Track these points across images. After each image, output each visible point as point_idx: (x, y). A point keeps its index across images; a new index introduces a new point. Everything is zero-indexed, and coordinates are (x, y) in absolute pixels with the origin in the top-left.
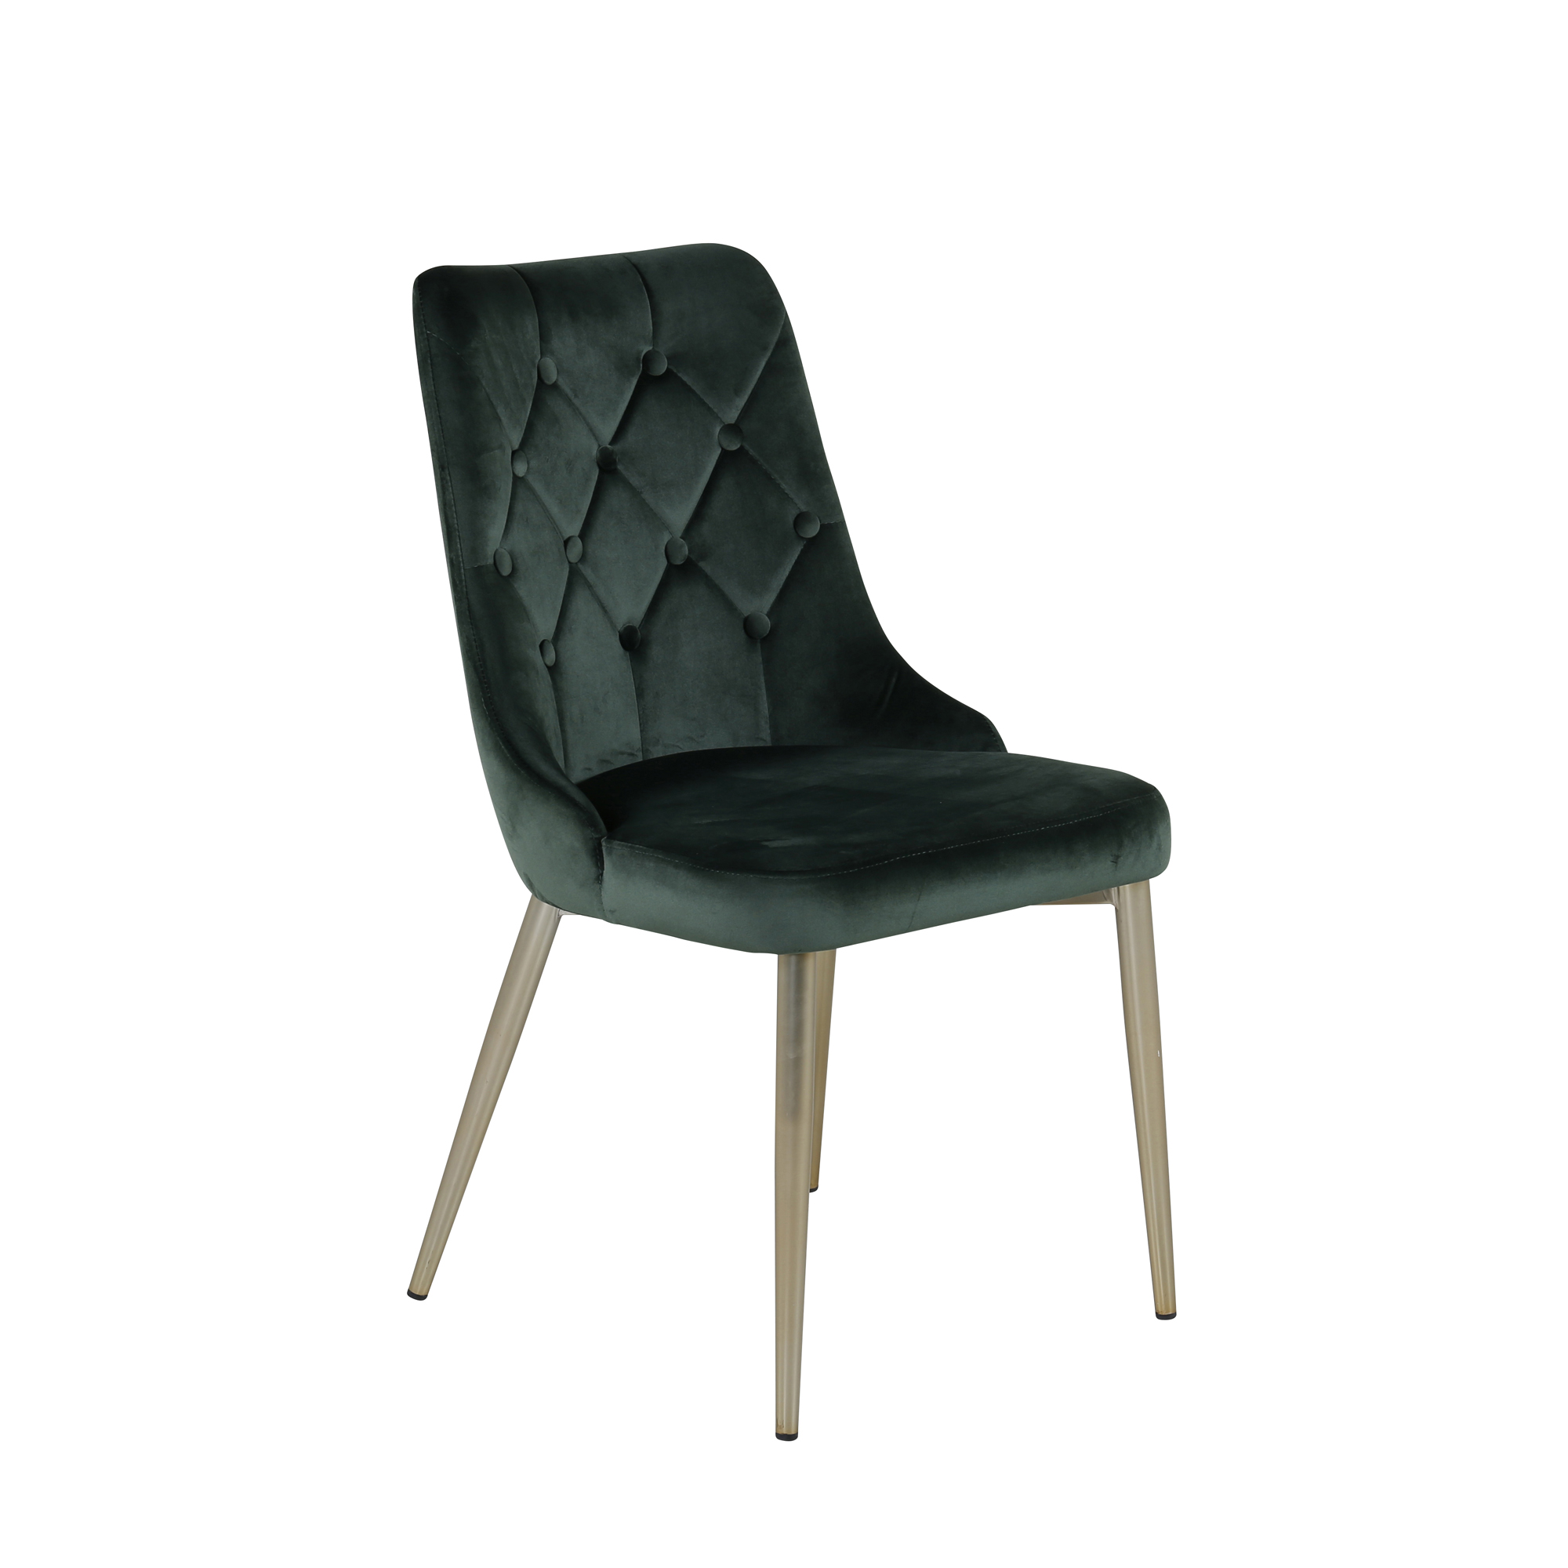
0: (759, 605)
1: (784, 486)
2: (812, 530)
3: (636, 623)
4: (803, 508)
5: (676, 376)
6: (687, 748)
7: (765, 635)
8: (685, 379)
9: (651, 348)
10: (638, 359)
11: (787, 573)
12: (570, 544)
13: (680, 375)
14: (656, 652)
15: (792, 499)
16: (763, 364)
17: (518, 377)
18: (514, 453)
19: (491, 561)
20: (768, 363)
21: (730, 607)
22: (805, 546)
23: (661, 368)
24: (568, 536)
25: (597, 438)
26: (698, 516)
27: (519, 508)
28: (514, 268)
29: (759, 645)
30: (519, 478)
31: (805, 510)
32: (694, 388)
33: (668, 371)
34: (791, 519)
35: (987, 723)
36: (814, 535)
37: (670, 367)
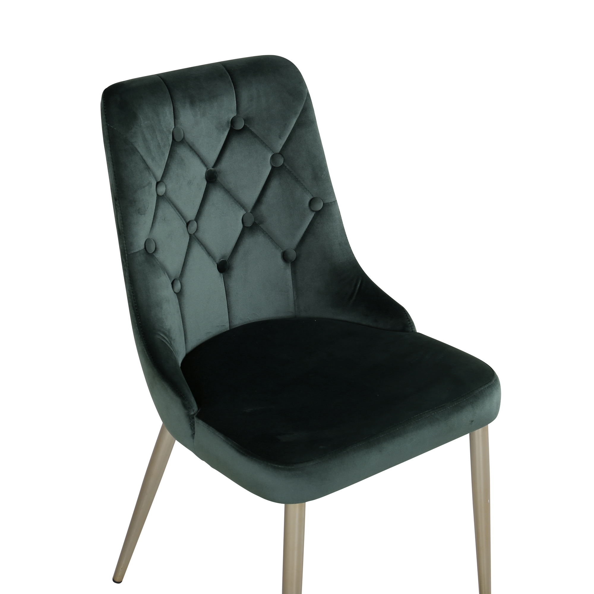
0: (290, 245)
1: (304, 185)
2: (319, 206)
3: (227, 259)
5: (249, 129)
7: (293, 260)
8: (254, 130)
9: (235, 115)
10: (228, 122)
12: (190, 225)
13: (251, 128)
14: (236, 273)
15: (309, 191)
16: (294, 121)
17: (160, 142)
18: (158, 183)
19: (142, 247)
20: (297, 121)
21: (277, 247)
22: (315, 215)
23: (240, 125)
24: (189, 221)
25: (206, 165)
27: (160, 213)
28: (159, 77)
29: (290, 265)
30: (161, 196)
31: (315, 196)
33: (245, 127)
34: (308, 201)
35: (406, 313)
36: (320, 209)
37: (245, 124)
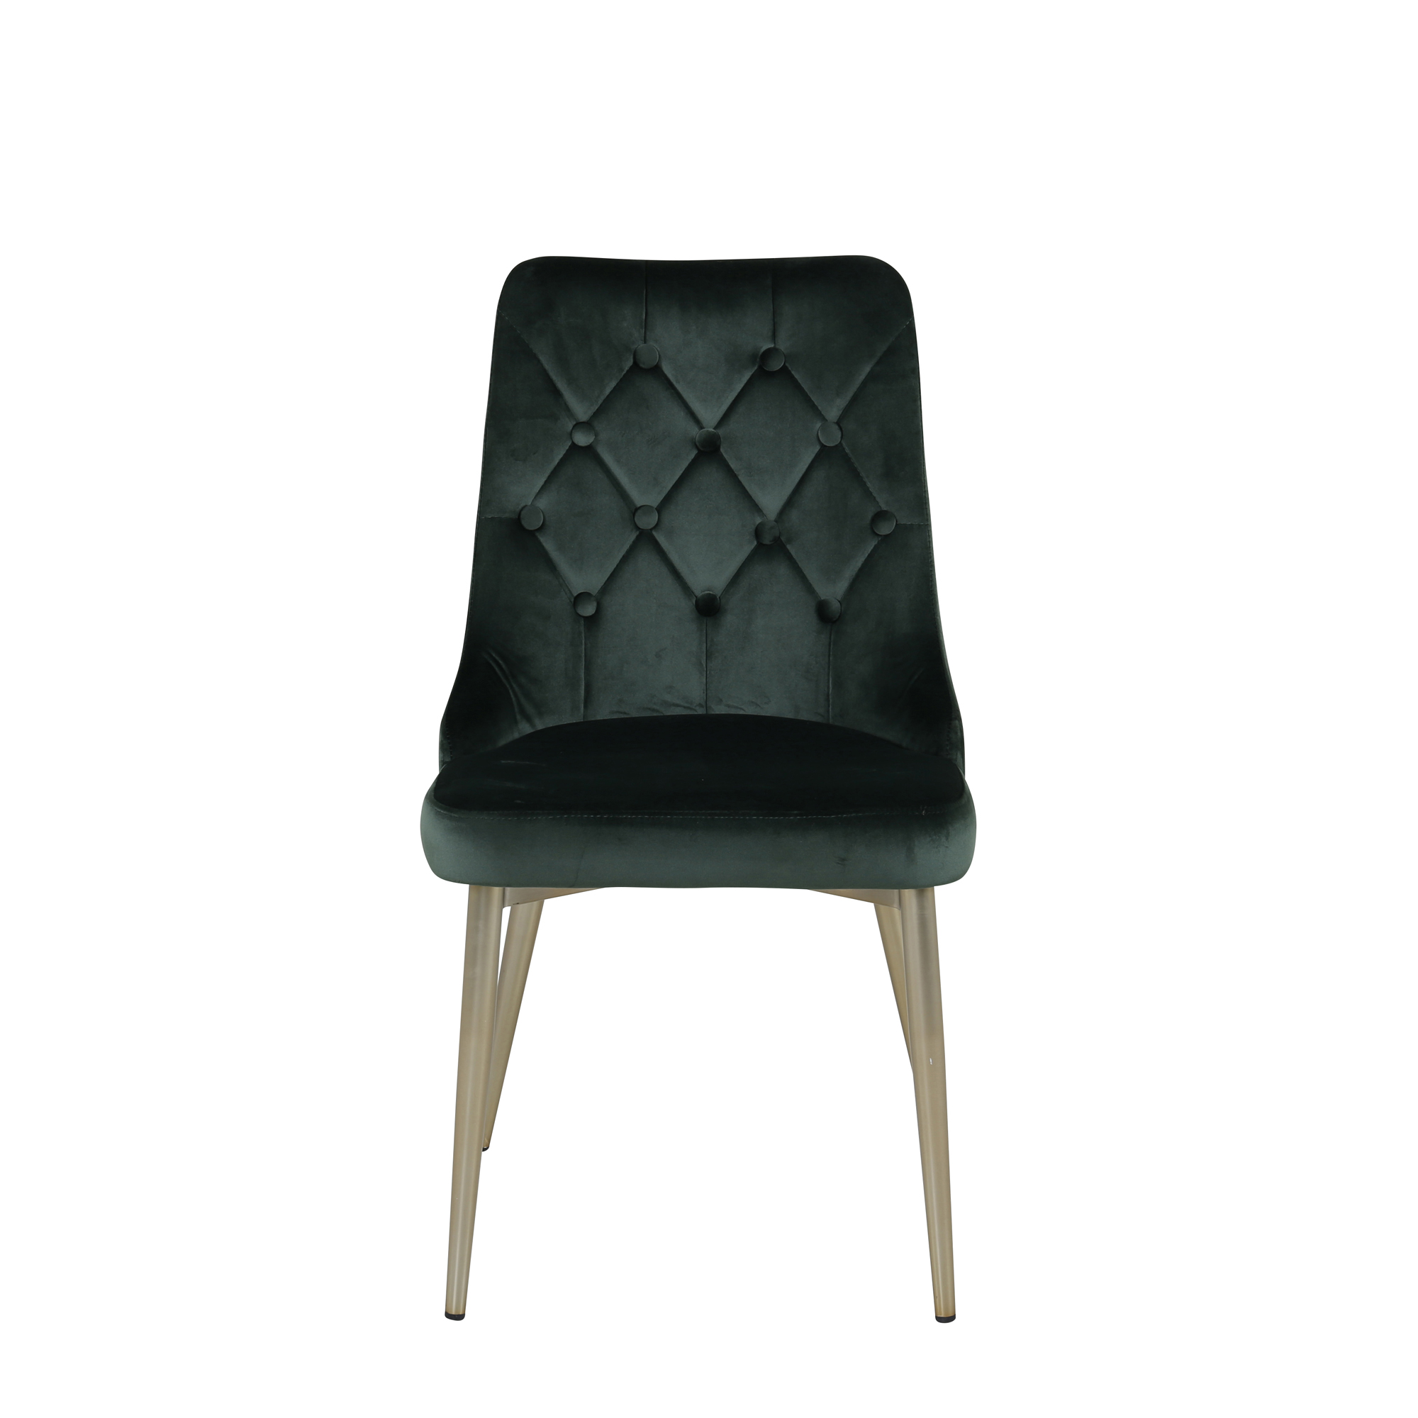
0: (833, 591)
1: (869, 484)
2: (885, 529)
4: (884, 508)
5: (789, 372)
6: (750, 711)
7: (834, 617)
8: (797, 376)
9: (772, 346)
10: (757, 355)
11: (859, 564)
13: (793, 372)
14: (730, 620)
15: (875, 498)
21: (810, 589)
22: (878, 542)
23: (776, 365)
26: (789, 503)
29: (828, 625)
31: (885, 509)
32: (803, 386)
33: (783, 368)
34: (870, 516)
36: (889, 533)
37: (786, 365)
